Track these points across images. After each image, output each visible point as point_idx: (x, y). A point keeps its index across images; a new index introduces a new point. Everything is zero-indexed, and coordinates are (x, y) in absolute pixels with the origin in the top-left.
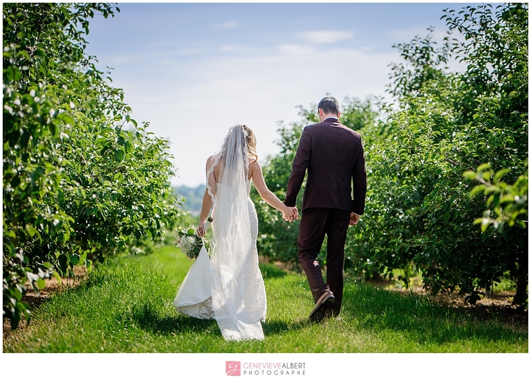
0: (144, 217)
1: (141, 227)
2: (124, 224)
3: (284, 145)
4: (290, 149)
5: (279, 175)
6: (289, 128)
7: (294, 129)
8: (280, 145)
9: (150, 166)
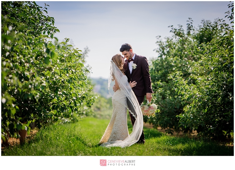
0: (66, 99)
1: (64, 105)
2: (53, 103)
3: (161, 52)
4: (164, 54)
5: (158, 71)
6: (164, 41)
7: (168, 42)
8: (158, 52)
9: (69, 67)
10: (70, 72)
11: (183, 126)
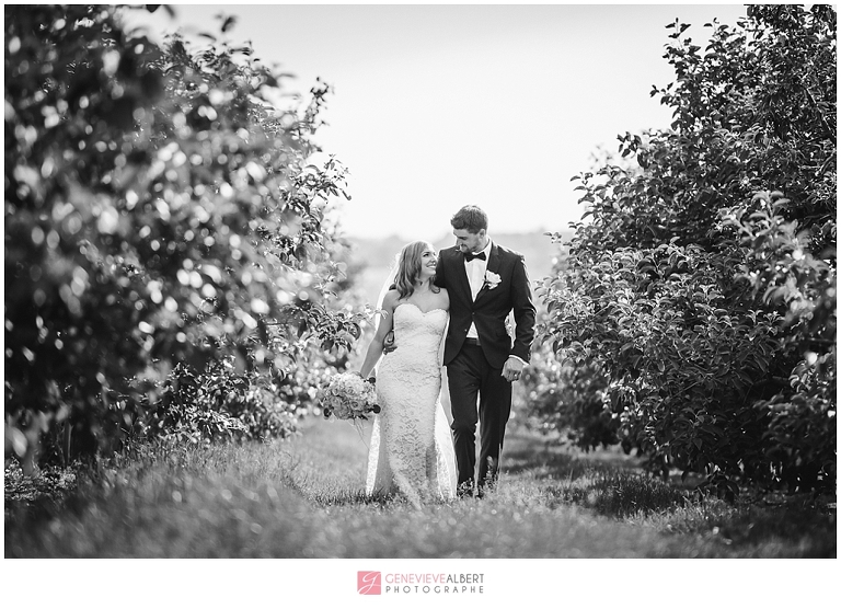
10: (240, 178)
11: (785, 453)
